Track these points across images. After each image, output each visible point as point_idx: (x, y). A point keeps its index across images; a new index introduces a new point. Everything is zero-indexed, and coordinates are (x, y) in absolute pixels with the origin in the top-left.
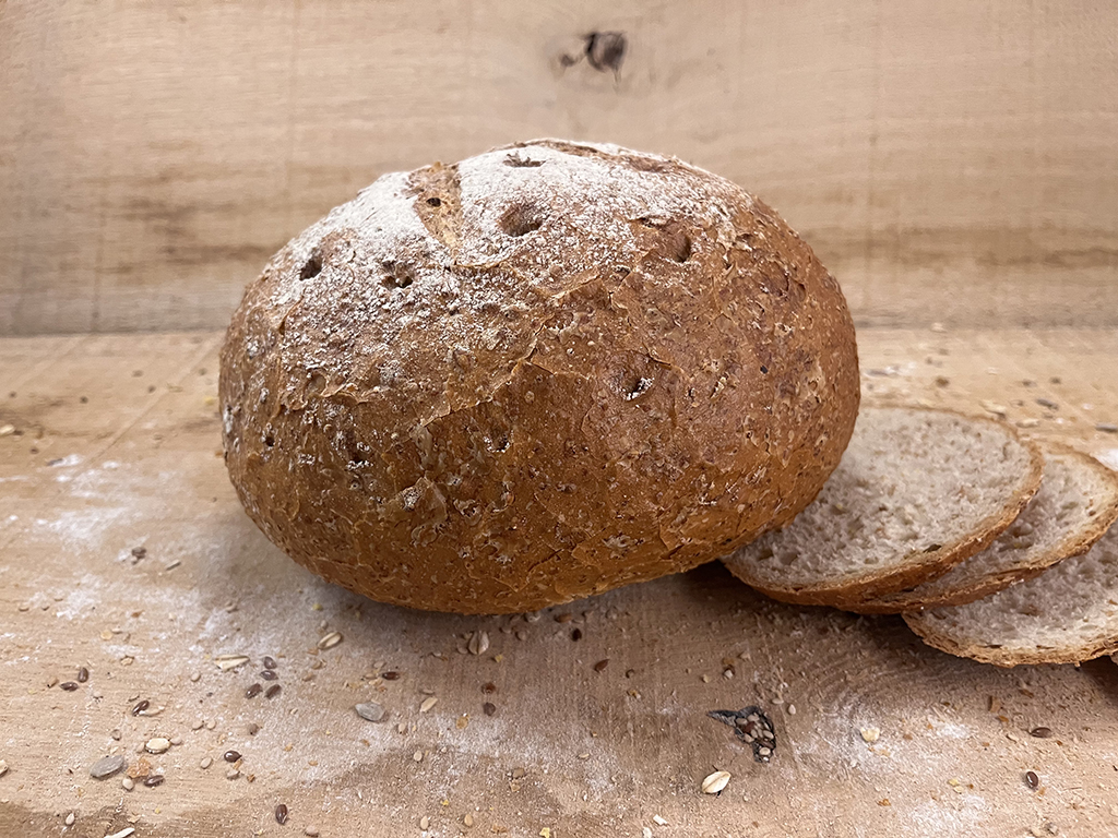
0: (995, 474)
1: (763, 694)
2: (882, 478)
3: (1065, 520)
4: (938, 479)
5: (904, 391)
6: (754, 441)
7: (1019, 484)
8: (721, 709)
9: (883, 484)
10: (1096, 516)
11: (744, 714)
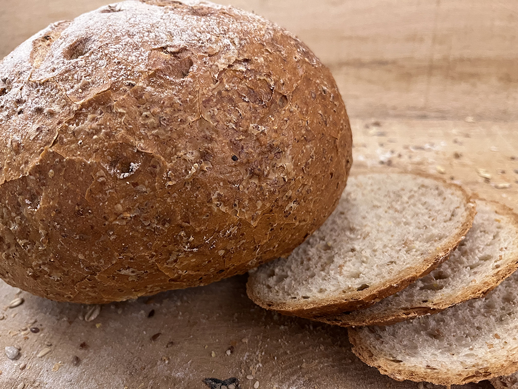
0: (435, 231)
1: (243, 371)
2: (366, 226)
3: (475, 270)
4: (398, 231)
5: (430, 160)
6: (223, 209)
7: (444, 242)
8: (214, 377)
9: (364, 230)
10: (499, 269)
11: (227, 383)
